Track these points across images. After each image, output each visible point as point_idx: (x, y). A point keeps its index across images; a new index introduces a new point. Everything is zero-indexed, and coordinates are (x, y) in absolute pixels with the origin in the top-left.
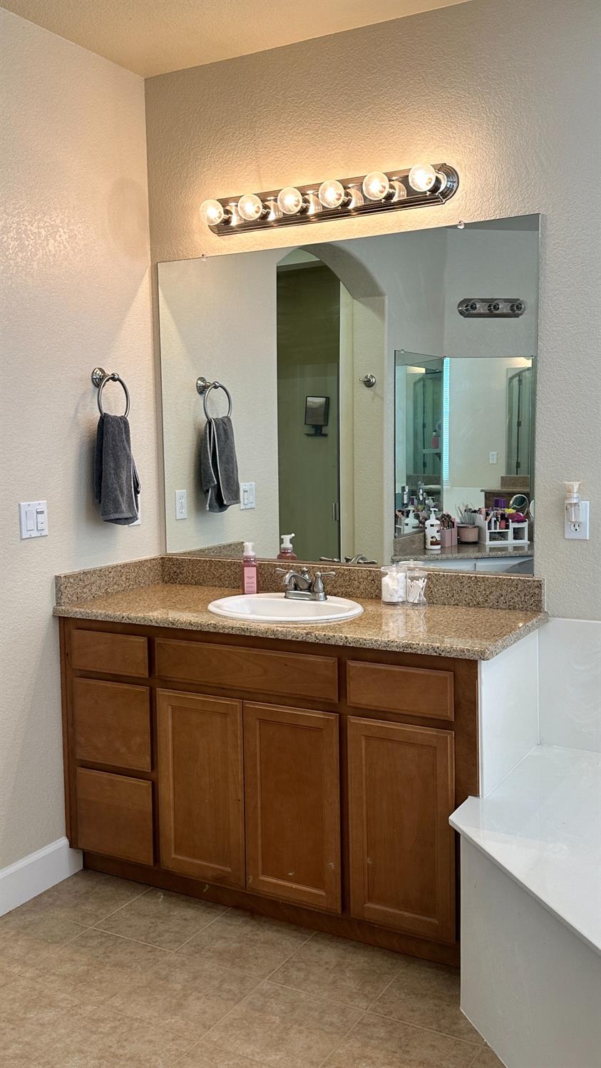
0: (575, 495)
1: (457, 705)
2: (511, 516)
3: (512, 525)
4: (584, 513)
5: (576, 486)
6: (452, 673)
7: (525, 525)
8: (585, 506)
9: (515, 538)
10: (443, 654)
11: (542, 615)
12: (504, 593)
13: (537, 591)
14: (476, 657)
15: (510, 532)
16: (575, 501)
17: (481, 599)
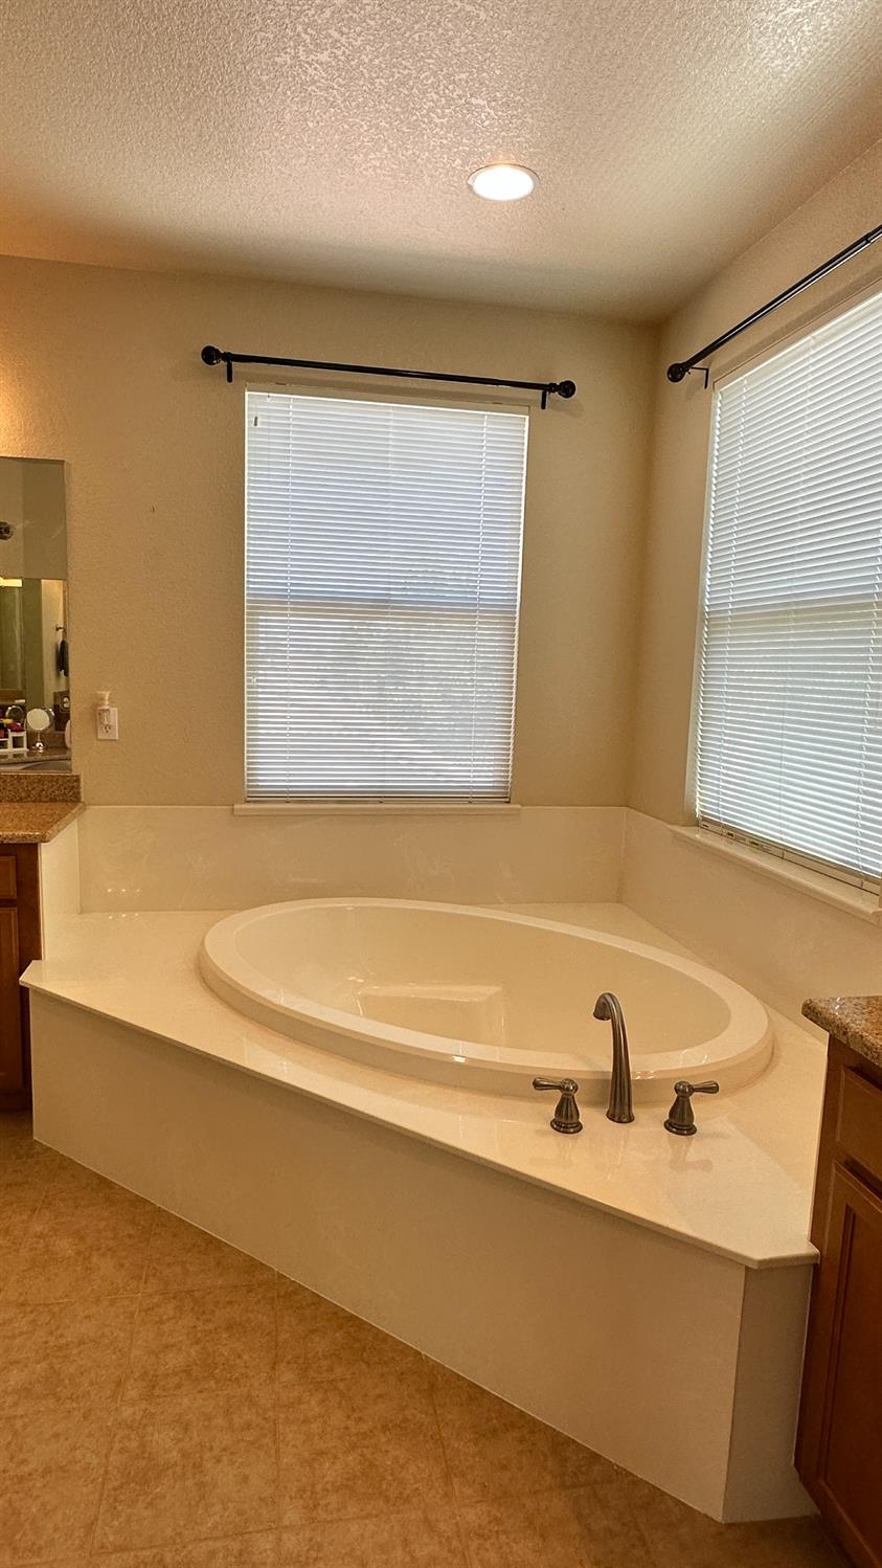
0: (107, 703)
1: (19, 884)
2: (9, 726)
3: (11, 735)
4: (113, 717)
5: (107, 695)
6: (14, 857)
7: (23, 734)
8: (114, 711)
9: (15, 746)
10: (5, 842)
11: (81, 805)
12: (45, 787)
13: (75, 784)
14: (37, 841)
15: (10, 742)
16: (107, 707)
17: (23, 795)
